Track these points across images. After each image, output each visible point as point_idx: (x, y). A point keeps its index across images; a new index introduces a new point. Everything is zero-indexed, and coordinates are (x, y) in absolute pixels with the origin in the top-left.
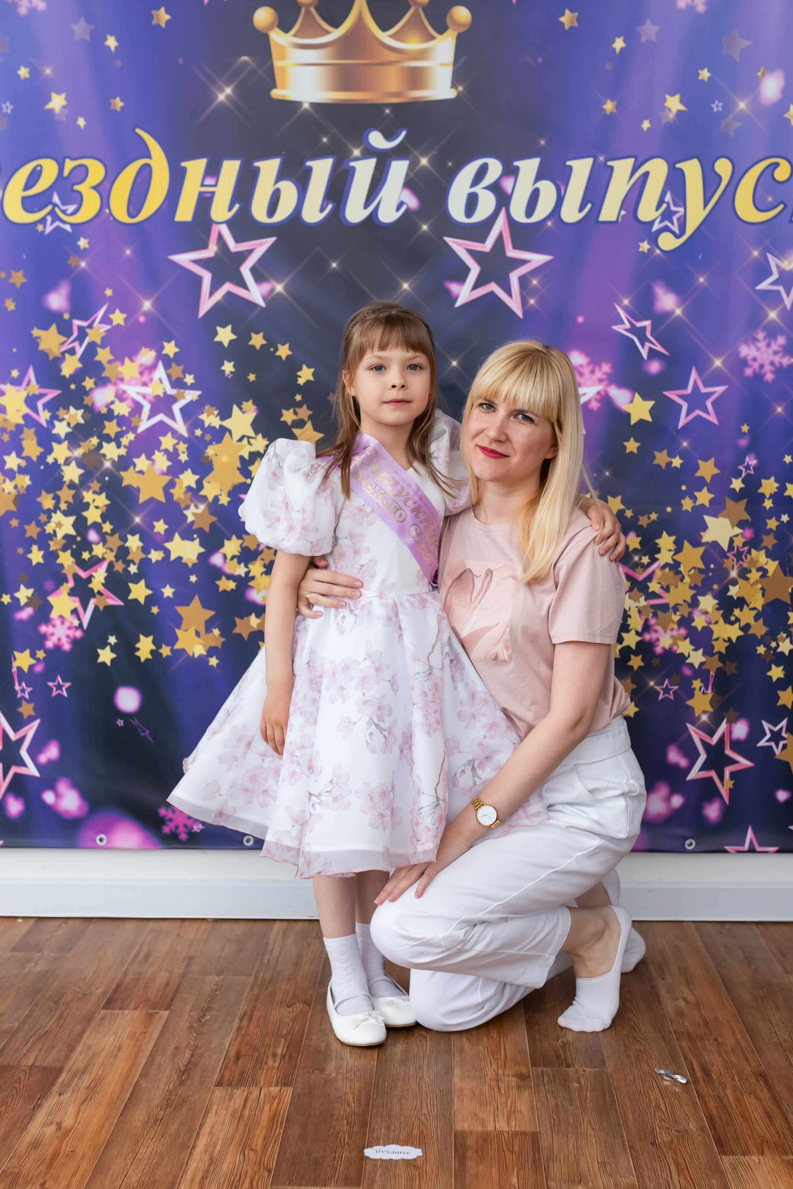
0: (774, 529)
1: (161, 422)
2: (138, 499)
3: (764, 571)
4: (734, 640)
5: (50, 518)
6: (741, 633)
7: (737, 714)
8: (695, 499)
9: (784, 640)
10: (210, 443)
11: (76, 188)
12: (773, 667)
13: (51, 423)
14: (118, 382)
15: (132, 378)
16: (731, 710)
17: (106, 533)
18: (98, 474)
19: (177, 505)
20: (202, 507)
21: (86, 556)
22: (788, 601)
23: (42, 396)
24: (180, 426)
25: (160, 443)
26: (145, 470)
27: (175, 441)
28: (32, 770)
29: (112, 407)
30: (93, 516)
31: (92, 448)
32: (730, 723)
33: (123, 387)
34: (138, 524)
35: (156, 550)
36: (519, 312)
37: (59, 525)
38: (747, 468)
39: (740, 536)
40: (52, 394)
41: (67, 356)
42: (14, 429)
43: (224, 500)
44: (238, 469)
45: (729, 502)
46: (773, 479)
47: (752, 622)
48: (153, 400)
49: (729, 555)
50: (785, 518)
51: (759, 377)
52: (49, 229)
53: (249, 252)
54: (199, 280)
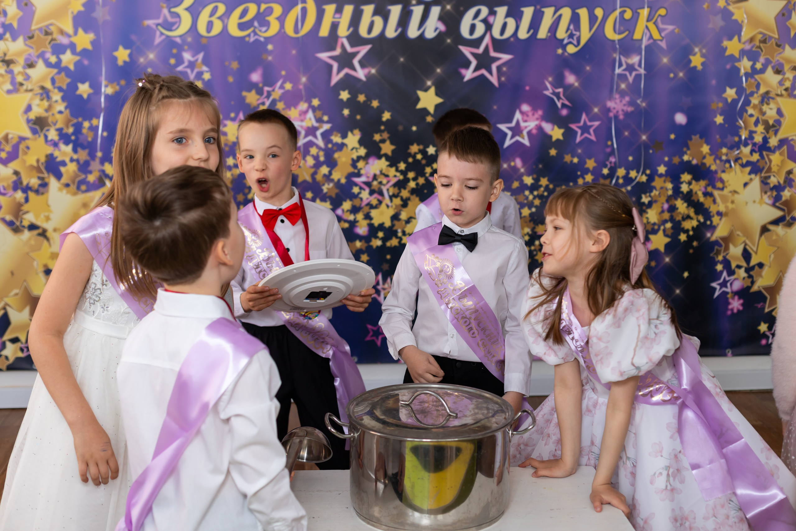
1: (310, 141)
8: (584, 179)
10: (336, 151)
11: (266, 18)
15: (295, 117)
19: (318, 184)
20: (331, 185)
24: (320, 142)
25: (310, 152)
27: (318, 151)
36: (496, 83)
38: (611, 163)
42: (232, 144)
43: (343, 181)
44: (351, 165)
46: (623, 168)
48: (306, 129)
50: (629, 188)
51: (616, 117)
52: (252, 39)
53: (358, 53)
54: (330, 67)
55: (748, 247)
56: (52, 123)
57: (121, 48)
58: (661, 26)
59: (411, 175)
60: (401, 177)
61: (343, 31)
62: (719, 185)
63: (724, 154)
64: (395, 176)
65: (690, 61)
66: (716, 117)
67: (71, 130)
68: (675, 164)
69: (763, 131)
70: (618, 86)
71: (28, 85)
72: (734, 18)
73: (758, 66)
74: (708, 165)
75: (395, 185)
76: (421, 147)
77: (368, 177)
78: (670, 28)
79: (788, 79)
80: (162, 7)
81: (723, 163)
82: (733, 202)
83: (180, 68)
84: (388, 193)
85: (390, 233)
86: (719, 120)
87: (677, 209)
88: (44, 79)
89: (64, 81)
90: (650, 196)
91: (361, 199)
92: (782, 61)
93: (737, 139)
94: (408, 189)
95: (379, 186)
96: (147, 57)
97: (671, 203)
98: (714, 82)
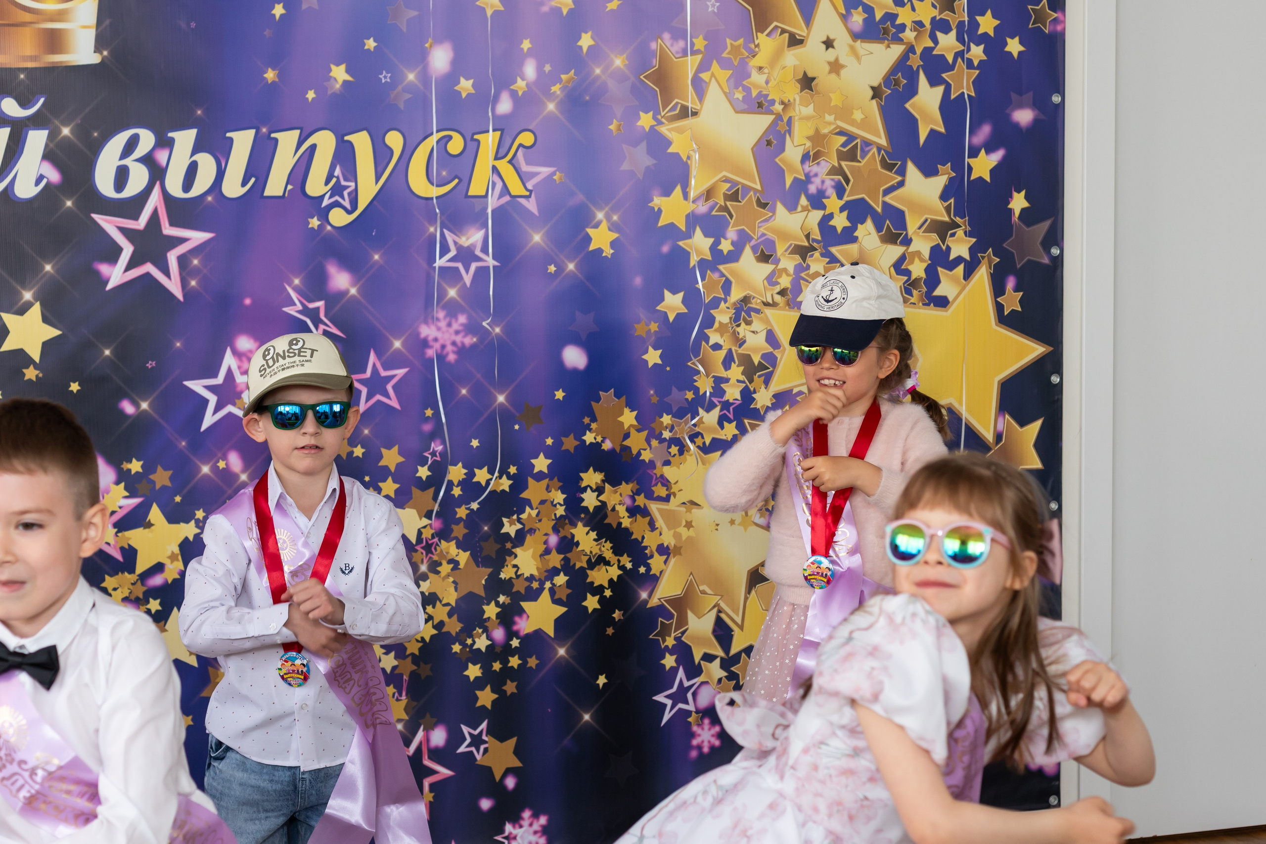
0: (464, 517)
3: (454, 563)
4: (427, 639)
6: (435, 632)
7: (435, 720)
9: (479, 636)
12: (470, 665)
16: (428, 715)
22: (483, 594)
32: (427, 730)
36: (178, 294)
38: (434, 454)
39: (428, 527)
45: (416, 492)
46: (460, 464)
47: (446, 619)
49: (418, 548)
50: (475, 506)
51: (441, 357)
55: (723, 616)
58: (525, 168)
62: (660, 491)
63: (666, 427)
65: (588, 239)
66: (646, 352)
68: (567, 451)
69: (742, 378)
70: (442, 294)
72: (670, 150)
73: (726, 246)
74: (634, 452)
78: (545, 171)
79: (785, 270)
81: (666, 443)
82: (689, 525)
86: (653, 357)
87: (577, 544)
90: (519, 520)
92: (771, 235)
93: (690, 395)
97: (562, 534)
98: (638, 281)
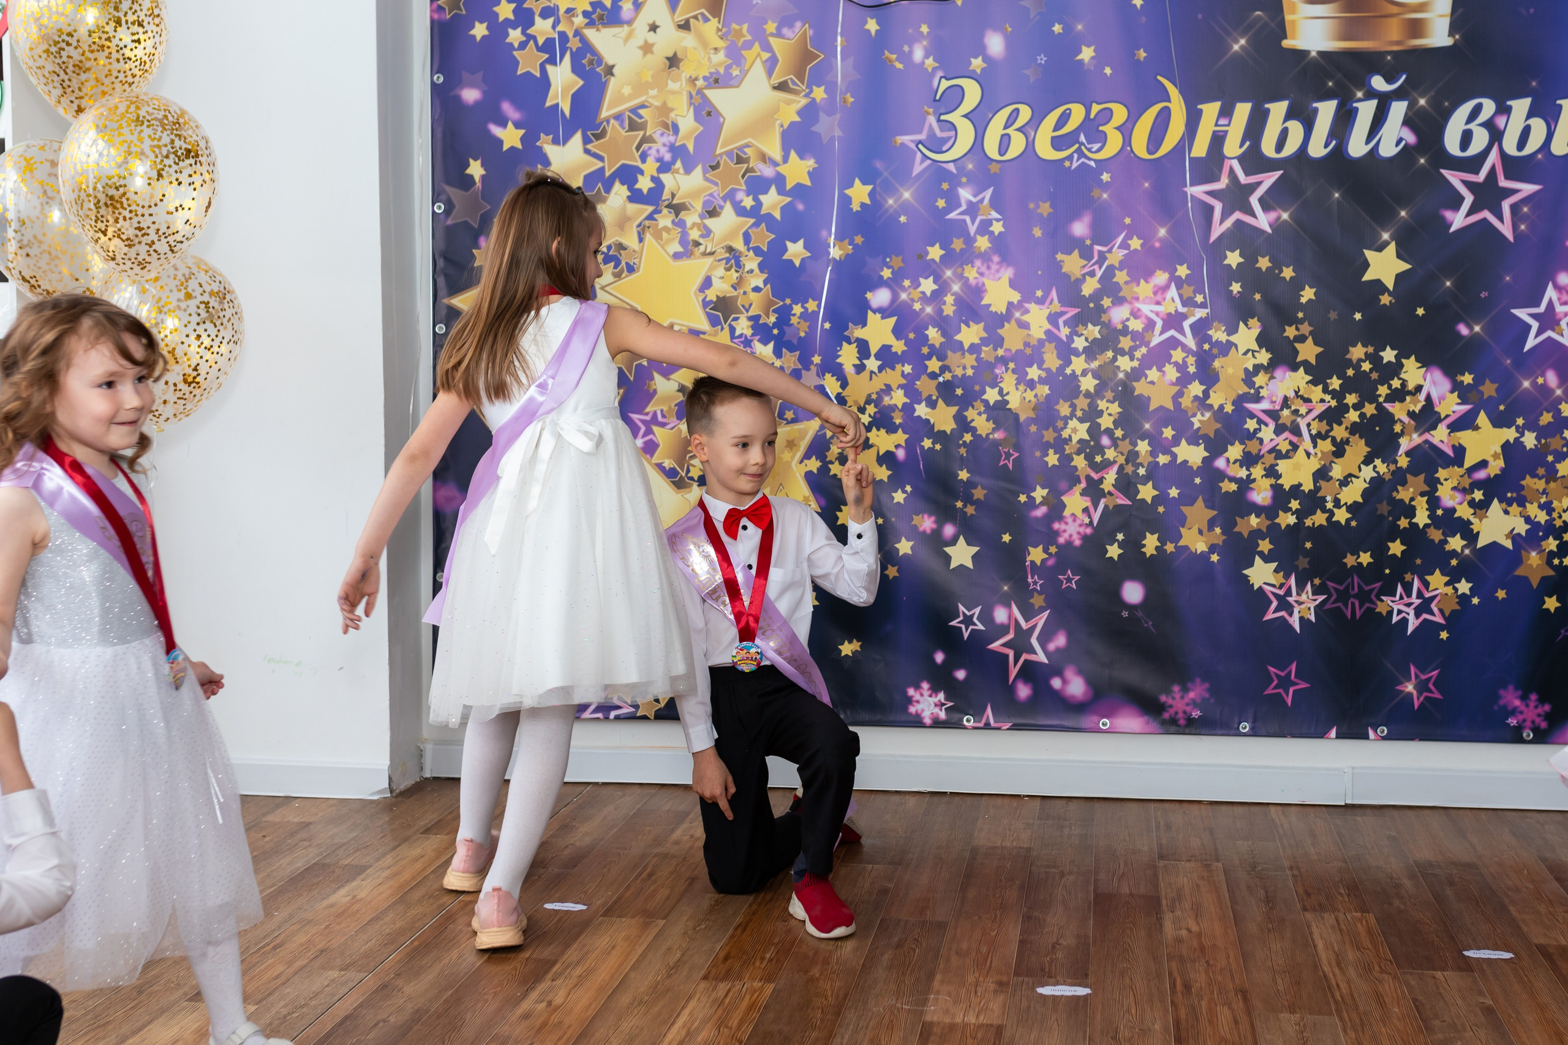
1: (1172, 337)
2: (1148, 407)
5: (1066, 424)
10: (1217, 356)
11: (1101, 128)
13: (1070, 339)
14: (1133, 301)
15: (1146, 297)
17: (1118, 438)
18: (1112, 384)
19: (1185, 412)
20: (1208, 415)
21: (1098, 459)
23: (1062, 314)
24: (1190, 342)
25: (1171, 356)
26: (1155, 381)
27: (1185, 355)
28: (1042, 657)
29: (1127, 323)
30: (1106, 422)
31: (1107, 360)
33: (1138, 305)
34: (1147, 430)
35: (1163, 454)
36: (1509, 235)
37: (1075, 430)
40: (1072, 312)
41: (1088, 278)
42: (1036, 343)
44: (1243, 380)
48: (1165, 317)
52: (1075, 165)
53: (1259, 184)
54: (1210, 209)
56: (743, 306)
57: (857, 182)
59: (1351, 399)
60: (1334, 403)
61: (1233, 147)
64: (1322, 401)
67: (773, 319)
71: (708, 245)
75: (1320, 417)
76: (1371, 349)
77: (1273, 402)
80: (928, 114)
83: (953, 215)
84: (1309, 431)
85: (1313, 501)
88: (732, 235)
89: (763, 238)
91: (1261, 441)
94: (1346, 423)
95: (1293, 418)
96: (901, 195)
